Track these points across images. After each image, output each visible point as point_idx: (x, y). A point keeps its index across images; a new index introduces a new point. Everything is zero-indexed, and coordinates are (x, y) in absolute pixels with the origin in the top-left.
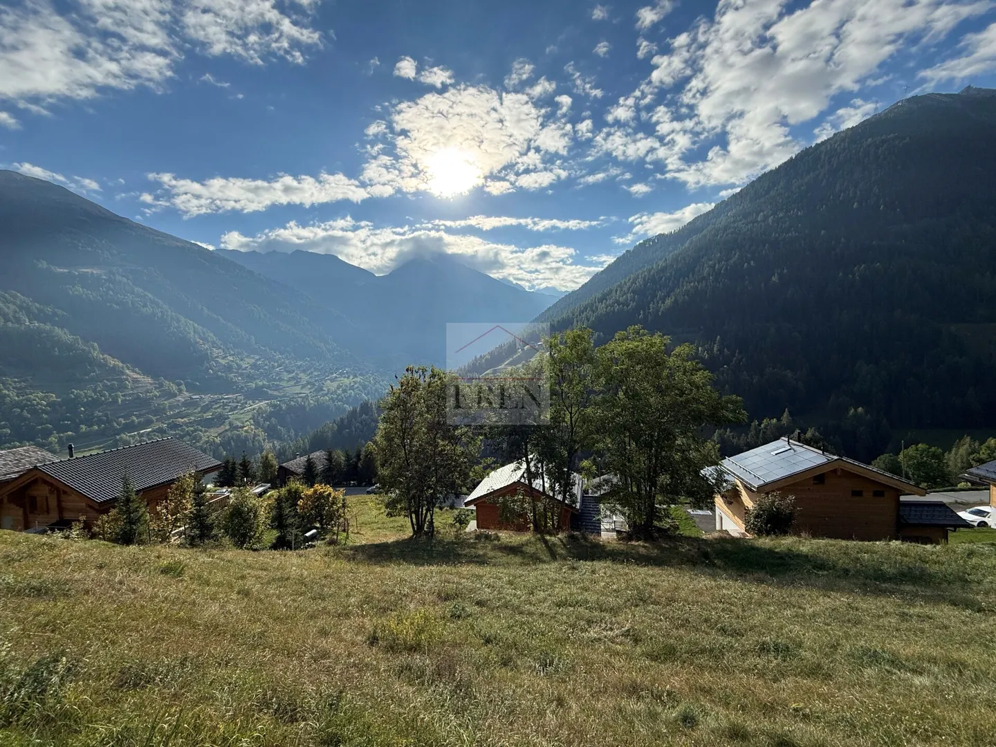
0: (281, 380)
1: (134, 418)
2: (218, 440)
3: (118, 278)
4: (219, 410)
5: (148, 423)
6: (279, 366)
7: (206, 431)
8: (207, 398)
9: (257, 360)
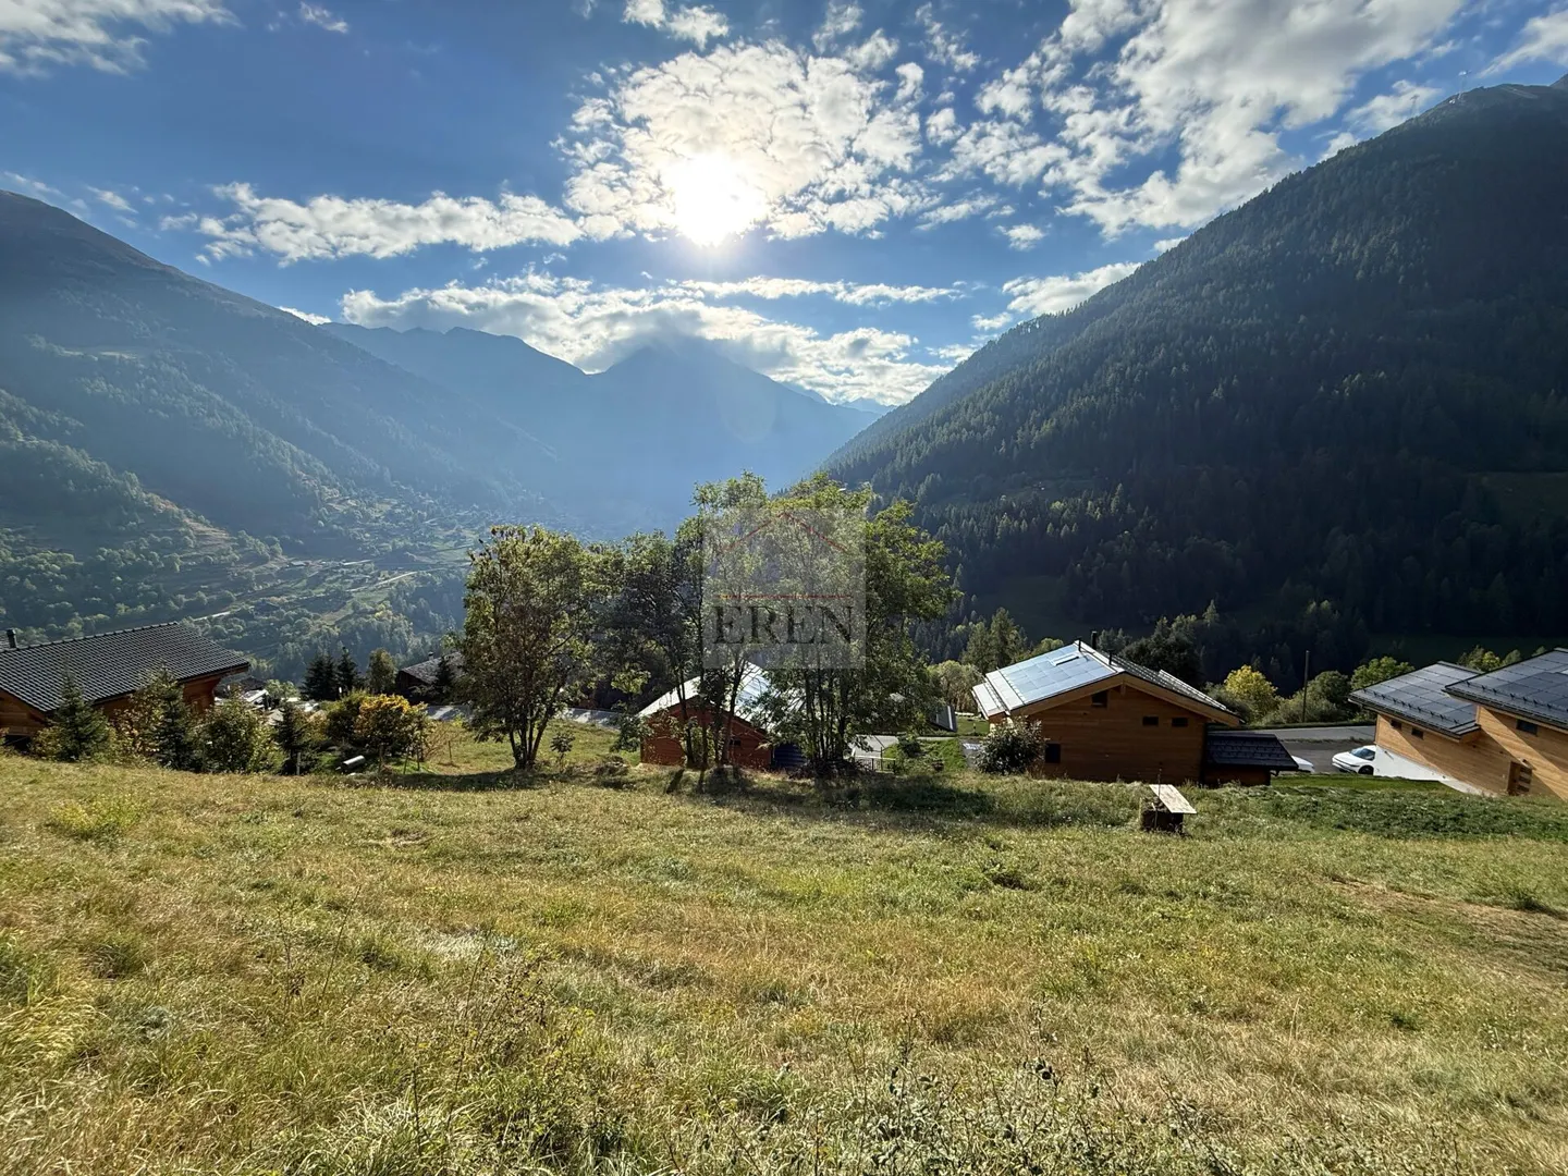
0: (433, 539)
1: (203, 595)
2: (336, 632)
3: (164, 367)
4: (336, 585)
5: (225, 603)
6: (430, 517)
7: (315, 618)
8: (317, 566)
9: (394, 507)
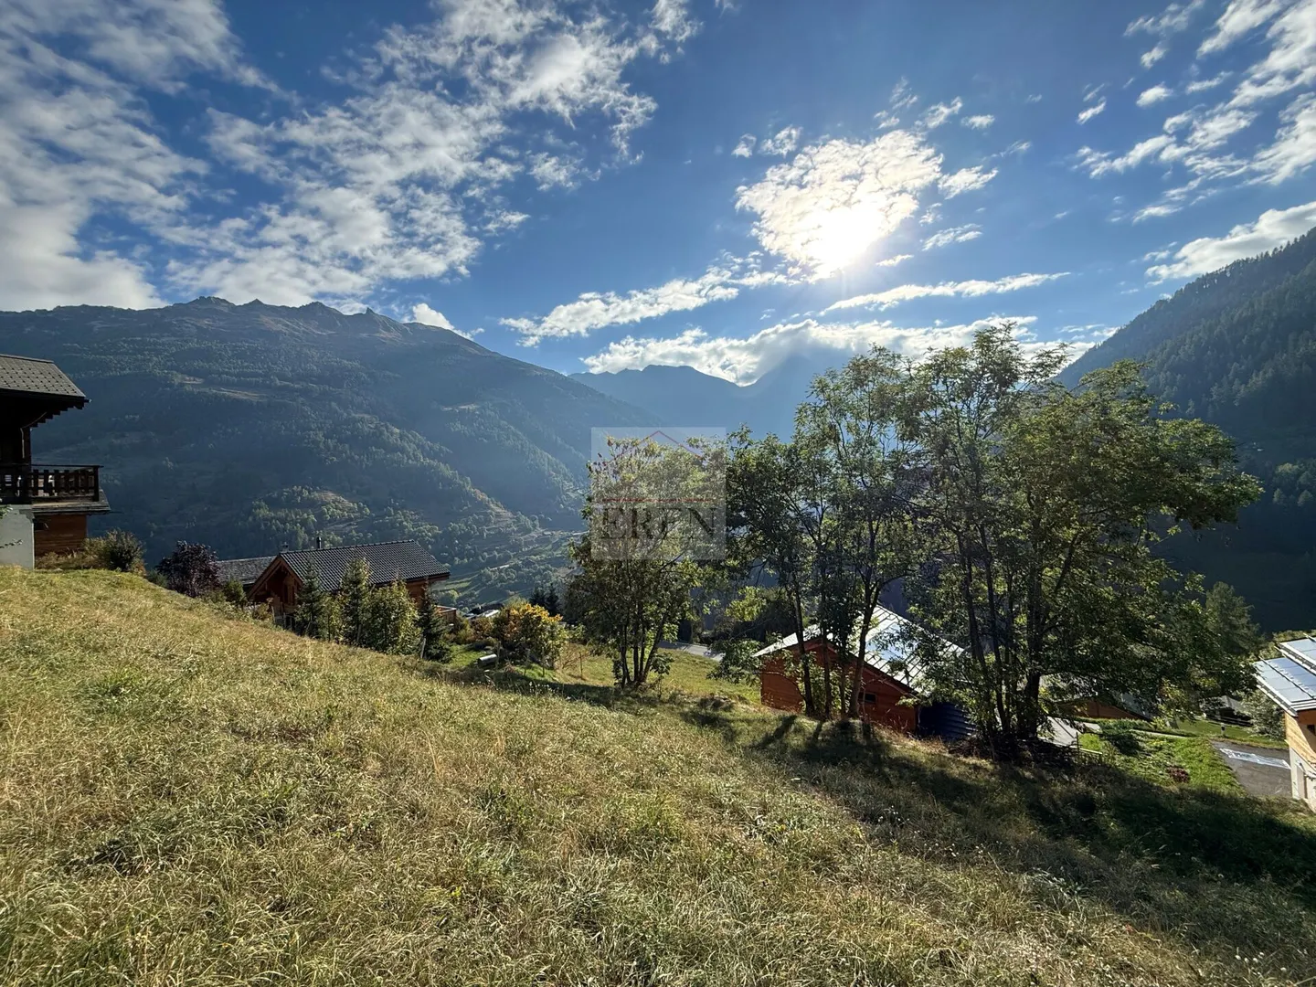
1: (496, 553)
3: (488, 412)
4: (567, 548)
7: (555, 571)
8: (558, 534)
